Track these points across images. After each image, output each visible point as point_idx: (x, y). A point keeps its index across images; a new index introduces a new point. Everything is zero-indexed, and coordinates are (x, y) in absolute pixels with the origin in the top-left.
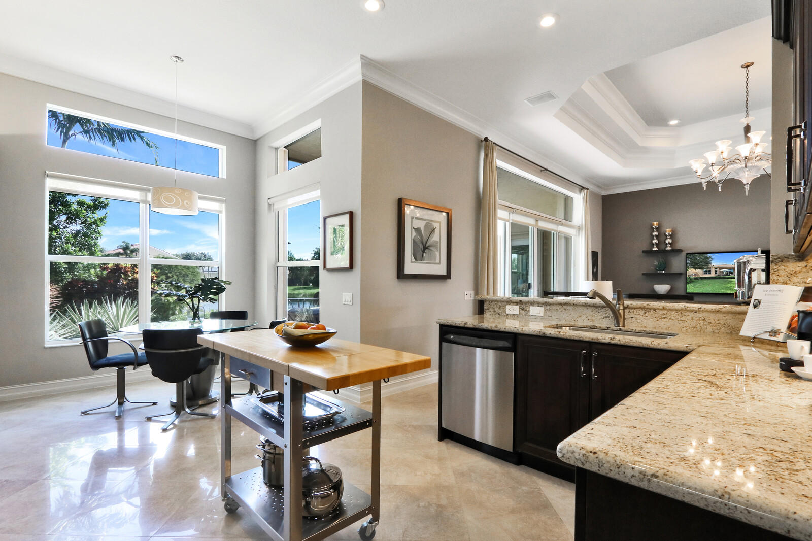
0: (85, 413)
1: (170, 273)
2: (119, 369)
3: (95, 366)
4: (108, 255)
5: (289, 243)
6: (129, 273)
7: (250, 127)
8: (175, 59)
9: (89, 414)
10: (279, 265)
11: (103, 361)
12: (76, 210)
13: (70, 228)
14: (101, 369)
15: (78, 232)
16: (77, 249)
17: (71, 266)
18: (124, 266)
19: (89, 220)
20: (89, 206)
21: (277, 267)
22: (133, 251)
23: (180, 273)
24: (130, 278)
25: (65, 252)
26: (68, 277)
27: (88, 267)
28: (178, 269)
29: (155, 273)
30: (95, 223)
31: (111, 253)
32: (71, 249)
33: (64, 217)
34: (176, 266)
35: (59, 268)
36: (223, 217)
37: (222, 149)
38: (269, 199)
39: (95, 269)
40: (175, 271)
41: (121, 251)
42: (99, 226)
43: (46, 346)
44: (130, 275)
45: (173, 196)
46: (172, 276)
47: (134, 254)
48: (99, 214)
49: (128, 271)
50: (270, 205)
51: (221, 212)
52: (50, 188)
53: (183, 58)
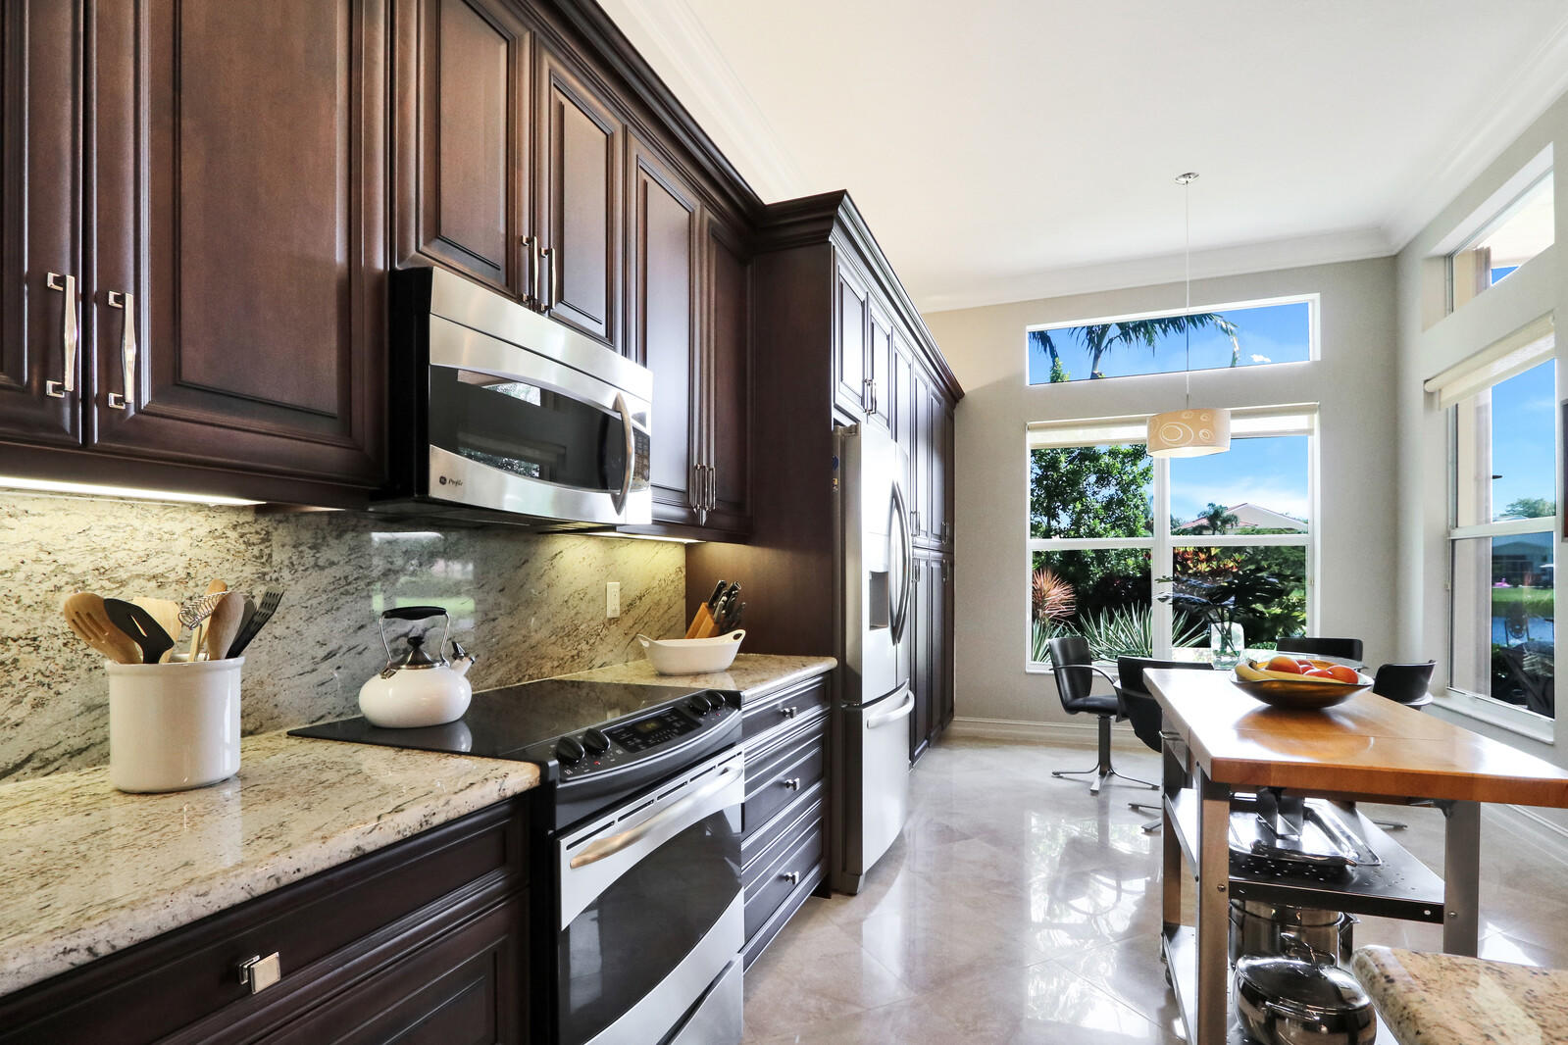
0: (1057, 774)
1: (1266, 560)
2: (1102, 717)
3: (1071, 709)
4: (1184, 532)
5: (1494, 477)
6: (1189, 562)
7: (1379, 232)
8: (1184, 180)
9: (1061, 777)
10: (1457, 534)
11: (1080, 701)
12: (1107, 465)
13: (1101, 494)
14: (1081, 713)
15: (1111, 498)
16: (1108, 526)
17: (1101, 555)
18: (1182, 550)
19: (1125, 477)
20: (1125, 455)
21: (1453, 541)
22: (1225, 521)
23: (1286, 560)
24: (1190, 571)
25: (1092, 534)
26: (1097, 572)
27: (1121, 555)
28: (1282, 553)
29: (1237, 562)
30: (1133, 481)
31: (1189, 526)
32: (1100, 527)
33: (1093, 478)
34: (1278, 548)
35: (1085, 557)
36: (1315, 442)
37: (1313, 301)
38: (1426, 381)
39: (1136, 557)
40: (1275, 556)
41: (1205, 522)
42: (1139, 486)
43: (1027, 671)
44: (1191, 565)
45: (1179, 426)
46: (1269, 567)
47: (1228, 526)
48: (1142, 465)
49: (1188, 559)
50: (1429, 395)
51: (1310, 432)
52: (1031, 445)
53: (1196, 172)
